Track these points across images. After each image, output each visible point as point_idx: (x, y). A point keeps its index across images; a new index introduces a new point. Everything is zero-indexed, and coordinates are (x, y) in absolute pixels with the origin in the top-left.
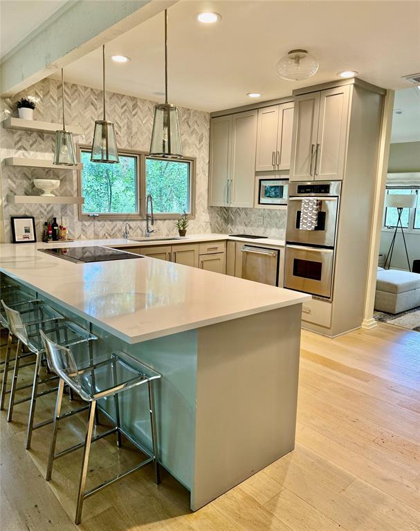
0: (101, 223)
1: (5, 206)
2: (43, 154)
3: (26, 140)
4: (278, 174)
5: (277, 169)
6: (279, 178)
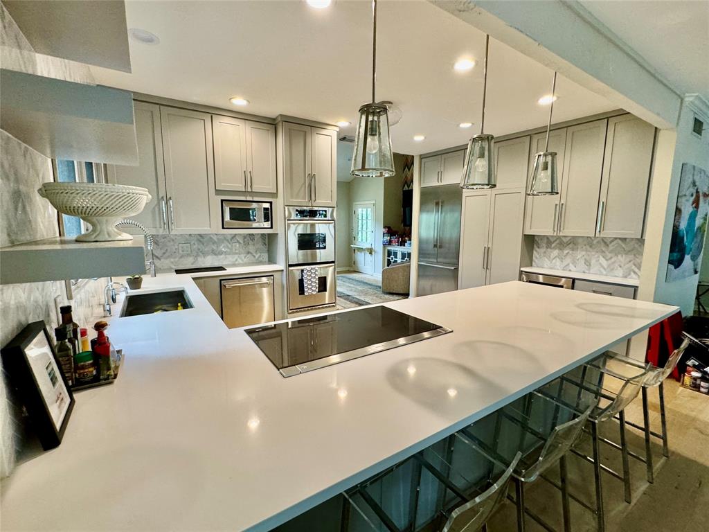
4: (250, 196)
5: (249, 190)
6: (251, 200)
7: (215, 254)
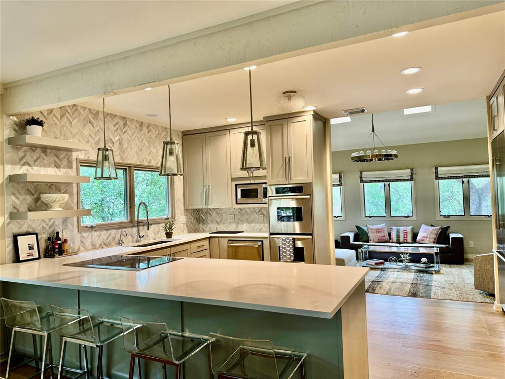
0: (98, 233)
1: (8, 224)
2: (46, 169)
3: (30, 156)
4: (253, 180)
5: (251, 176)
6: (253, 182)
7: (249, 223)
